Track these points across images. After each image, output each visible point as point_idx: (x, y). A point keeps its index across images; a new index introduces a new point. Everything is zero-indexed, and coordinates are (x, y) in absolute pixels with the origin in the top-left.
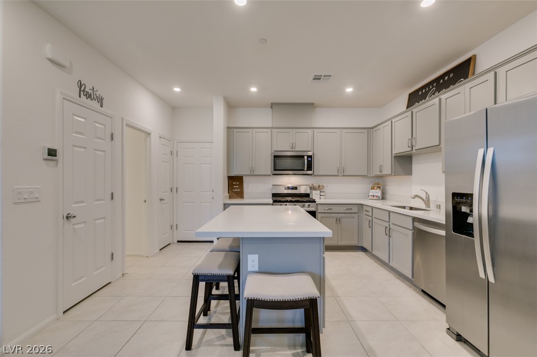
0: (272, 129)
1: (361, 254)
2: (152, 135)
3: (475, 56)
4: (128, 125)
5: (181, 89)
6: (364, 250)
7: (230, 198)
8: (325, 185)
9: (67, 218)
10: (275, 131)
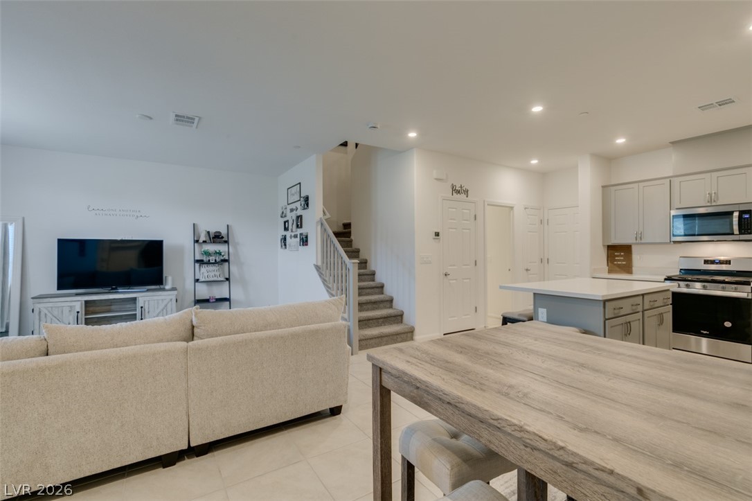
0: (671, 179)
2: (514, 209)
5: (540, 159)
9: (446, 275)
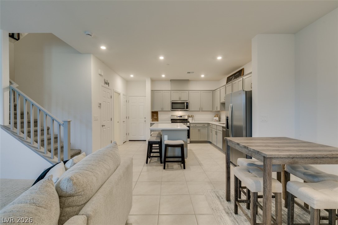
1: (209, 144)
2: (121, 94)
3: (243, 68)
4: (115, 92)
5: (134, 75)
6: (210, 143)
7: (152, 121)
8: (194, 115)
9: (103, 126)
10: (172, 92)
